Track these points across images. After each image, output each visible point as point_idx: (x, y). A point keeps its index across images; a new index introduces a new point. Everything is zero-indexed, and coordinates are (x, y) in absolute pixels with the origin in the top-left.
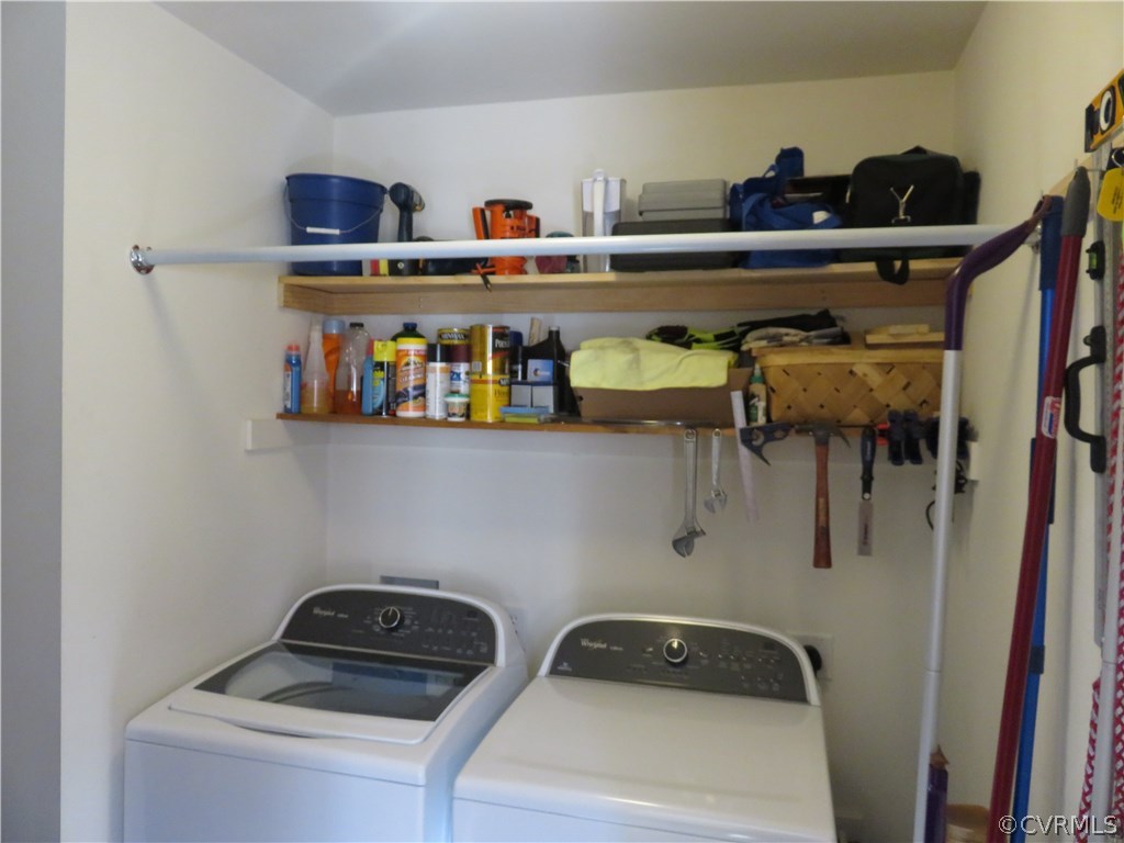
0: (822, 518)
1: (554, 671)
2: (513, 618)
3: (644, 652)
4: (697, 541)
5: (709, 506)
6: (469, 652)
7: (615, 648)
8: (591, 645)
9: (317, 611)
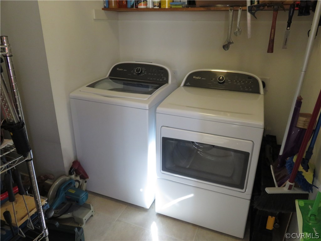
0: (272, 36)
1: (185, 85)
2: (174, 73)
3: (212, 79)
4: (231, 45)
5: (236, 34)
6: (161, 80)
7: (203, 79)
8: (196, 78)
9: (118, 69)
